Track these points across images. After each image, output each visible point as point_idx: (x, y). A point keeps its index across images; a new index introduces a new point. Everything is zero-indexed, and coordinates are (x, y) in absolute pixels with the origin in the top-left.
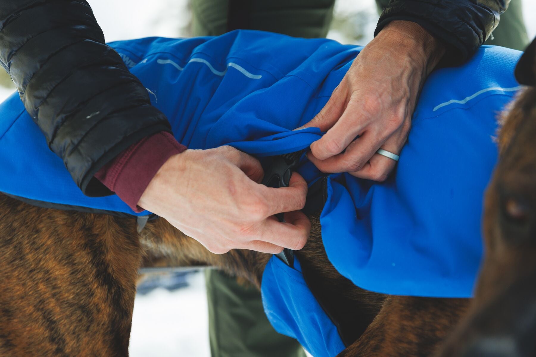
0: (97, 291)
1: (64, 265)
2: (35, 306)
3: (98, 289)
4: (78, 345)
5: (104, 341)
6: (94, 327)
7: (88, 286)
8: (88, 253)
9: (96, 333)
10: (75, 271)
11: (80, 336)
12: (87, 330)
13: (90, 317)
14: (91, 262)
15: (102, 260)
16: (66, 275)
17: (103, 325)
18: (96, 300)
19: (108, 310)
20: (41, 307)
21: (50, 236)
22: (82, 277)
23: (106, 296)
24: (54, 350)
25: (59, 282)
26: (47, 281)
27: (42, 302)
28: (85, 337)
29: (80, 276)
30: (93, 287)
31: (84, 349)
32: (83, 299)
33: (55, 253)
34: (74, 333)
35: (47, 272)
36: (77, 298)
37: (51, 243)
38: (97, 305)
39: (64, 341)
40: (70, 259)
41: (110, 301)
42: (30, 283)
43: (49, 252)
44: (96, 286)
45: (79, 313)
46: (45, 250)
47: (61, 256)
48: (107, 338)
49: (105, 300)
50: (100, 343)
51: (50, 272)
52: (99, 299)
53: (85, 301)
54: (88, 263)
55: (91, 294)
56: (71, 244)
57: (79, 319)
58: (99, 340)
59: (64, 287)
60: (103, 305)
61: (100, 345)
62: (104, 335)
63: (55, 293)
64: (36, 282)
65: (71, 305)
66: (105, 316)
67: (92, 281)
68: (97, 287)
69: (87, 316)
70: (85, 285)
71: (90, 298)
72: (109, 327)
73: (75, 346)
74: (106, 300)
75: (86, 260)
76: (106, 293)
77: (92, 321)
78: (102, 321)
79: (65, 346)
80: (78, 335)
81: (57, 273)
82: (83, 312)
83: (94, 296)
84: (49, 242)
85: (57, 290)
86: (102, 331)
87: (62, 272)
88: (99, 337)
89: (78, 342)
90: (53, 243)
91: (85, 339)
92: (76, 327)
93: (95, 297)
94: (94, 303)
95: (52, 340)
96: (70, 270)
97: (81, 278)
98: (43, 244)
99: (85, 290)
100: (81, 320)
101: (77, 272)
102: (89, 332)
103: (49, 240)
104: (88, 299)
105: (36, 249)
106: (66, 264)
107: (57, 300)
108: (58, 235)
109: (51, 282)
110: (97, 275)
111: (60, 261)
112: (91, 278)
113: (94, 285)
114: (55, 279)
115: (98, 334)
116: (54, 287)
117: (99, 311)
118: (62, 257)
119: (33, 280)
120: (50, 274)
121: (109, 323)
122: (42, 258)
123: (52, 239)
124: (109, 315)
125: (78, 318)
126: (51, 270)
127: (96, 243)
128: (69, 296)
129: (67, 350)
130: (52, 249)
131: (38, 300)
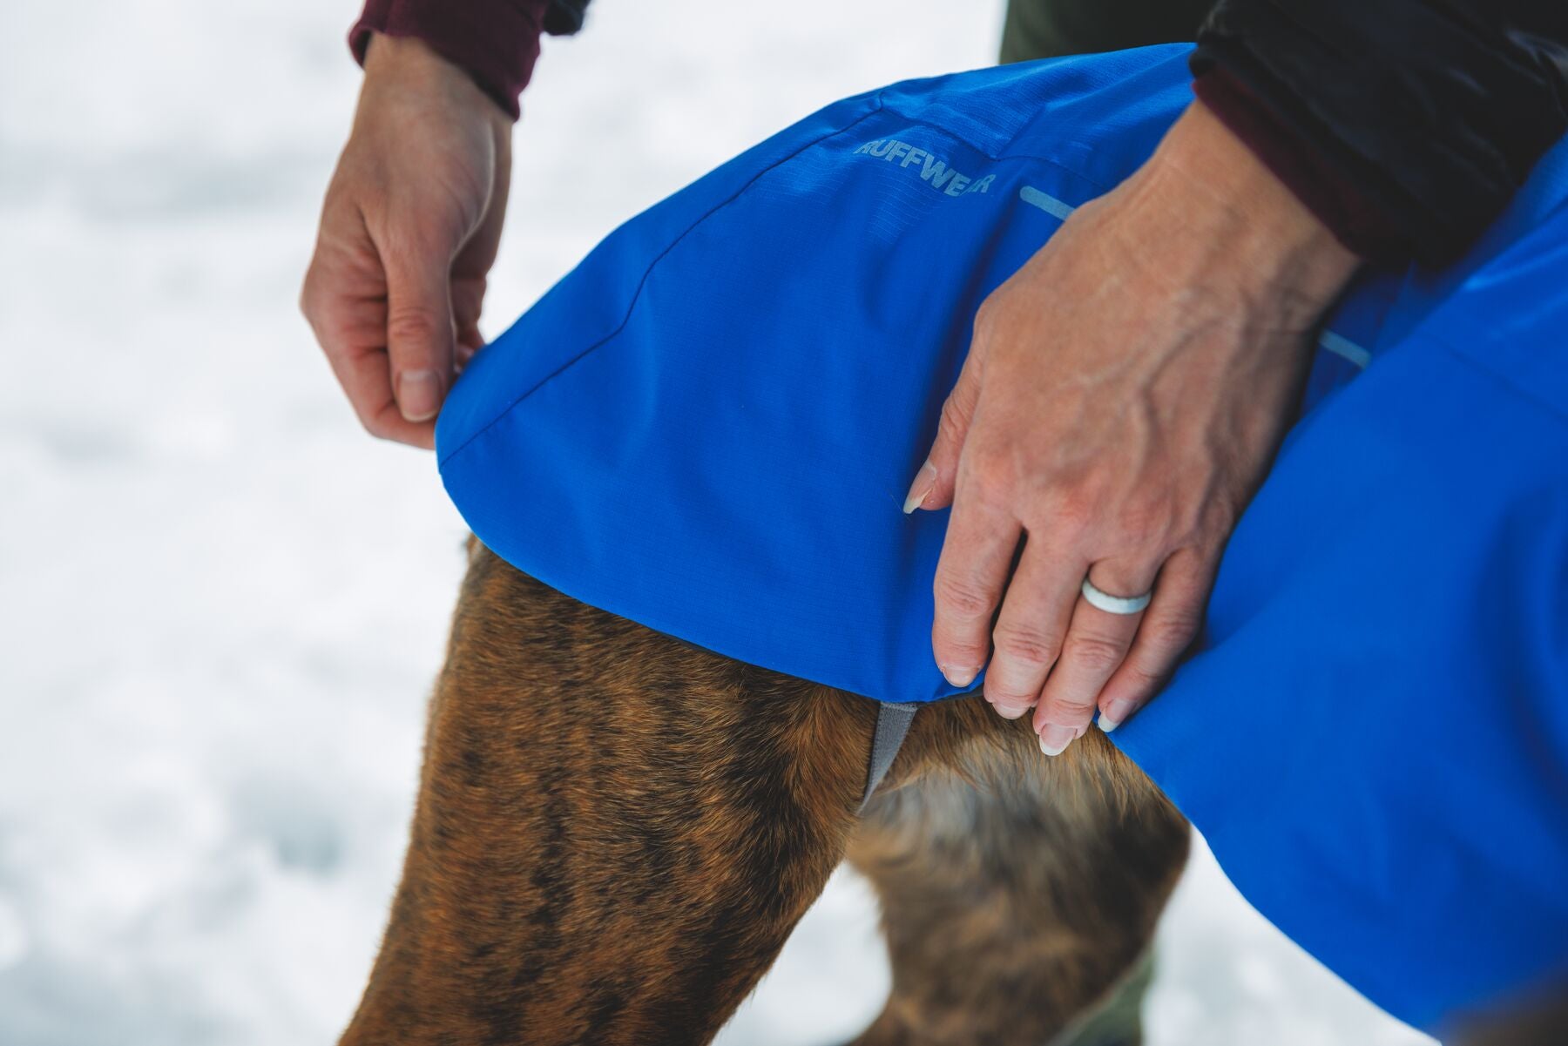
0: (713, 814)
1: (654, 704)
2: (542, 777)
3: (717, 811)
4: (599, 927)
5: (674, 952)
6: (661, 899)
7: (694, 788)
8: (732, 702)
9: (660, 917)
11: (616, 906)
12: (640, 900)
13: (662, 870)
14: (733, 729)
15: (767, 739)
17: (693, 906)
18: (699, 833)
19: (726, 876)
20: (555, 786)
23: (736, 837)
24: (533, 908)
26: (599, 728)
27: (564, 774)
28: (626, 914)
30: (705, 798)
31: (610, 945)
32: (661, 816)
33: (646, 663)
34: (602, 892)
35: (606, 706)
36: (649, 805)
38: (694, 848)
39: (569, 899)
40: (675, 693)
41: (746, 855)
42: (556, 716)
44: (714, 799)
45: (637, 842)
47: (655, 677)
48: (686, 945)
49: (729, 845)
50: (659, 949)
51: (613, 707)
52: (711, 834)
53: (663, 822)
55: (691, 812)
57: (632, 859)
58: (662, 942)
60: (716, 855)
61: (655, 954)
62: (683, 934)
63: (601, 766)
64: (571, 718)
65: (626, 813)
66: (709, 887)
67: (711, 780)
68: (719, 805)
69: (654, 864)
70: (685, 783)
71: (684, 822)
72: (707, 919)
73: (589, 926)
74: (730, 848)
75: (718, 718)
76: (742, 830)
77: (661, 883)
78: (691, 896)
79: (564, 912)
80: (612, 902)
81: (630, 717)
82: (649, 848)
83: (699, 821)
85: (609, 762)
86: (680, 922)
88: (665, 935)
89: (601, 920)
91: (623, 920)
92: (614, 879)
93: (701, 824)
94: (690, 842)
95: (541, 879)
96: (661, 721)
97: (680, 759)
100: (632, 867)
101: (676, 737)
102: (642, 907)
104: (676, 823)
107: (599, 785)
109: (605, 734)
110: (733, 774)
112: (708, 772)
113: (710, 796)
114: (618, 730)
115: (664, 923)
117: (694, 865)
118: (659, 681)
119: (567, 710)
120: (610, 714)
121: (713, 909)
124: (723, 889)
125: (630, 855)
126: (619, 703)
128: (630, 790)
129: (565, 928)
131: (555, 765)
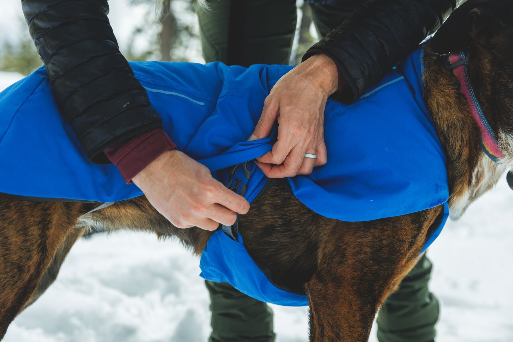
1: (20, 235)
3: (35, 256)
7: (31, 252)
8: (39, 228)
10: (26, 240)
14: (39, 235)
16: (19, 242)
18: (31, 263)
21: (16, 213)
22: (29, 245)
25: (12, 246)
29: (28, 244)
30: (33, 253)
32: (23, 262)
33: (16, 225)
35: (6, 238)
36: (20, 260)
37: (16, 217)
38: (29, 267)
40: (26, 231)
43: (13, 223)
45: (16, 271)
46: (10, 222)
47: (19, 228)
51: (9, 238)
52: (33, 262)
54: (37, 235)
55: (30, 258)
56: (30, 220)
57: (13, 275)
59: (14, 250)
60: (33, 267)
63: (6, 254)
65: (13, 264)
66: (29, 276)
67: (35, 249)
69: (20, 274)
70: (29, 251)
71: (28, 262)
74: (35, 264)
75: (37, 233)
76: (38, 258)
81: (14, 239)
82: (18, 271)
83: (31, 260)
84: (14, 217)
85: (8, 252)
87: (17, 239)
90: (17, 218)
94: (29, 265)
96: (23, 239)
98: (10, 217)
99: (27, 255)
100: (14, 277)
101: (27, 241)
103: (15, 215)
104: (26, 262)
105: (4, 220)
106: (22, 234)
107: (5, 259)
108: (23, 212)
109: (7, 246)
110: (39, 245)
111: (18, 231)
112: (34, 247)
113: (35, 252)
114: (10, 244)
116: (7, 250)
118: (21, 229)
120: (8, 240)
122: (6, 227)
123: (18, 214)
126: (10, 237)
127: (46, 221)
128: (15, 258)
130: (15, 222)
